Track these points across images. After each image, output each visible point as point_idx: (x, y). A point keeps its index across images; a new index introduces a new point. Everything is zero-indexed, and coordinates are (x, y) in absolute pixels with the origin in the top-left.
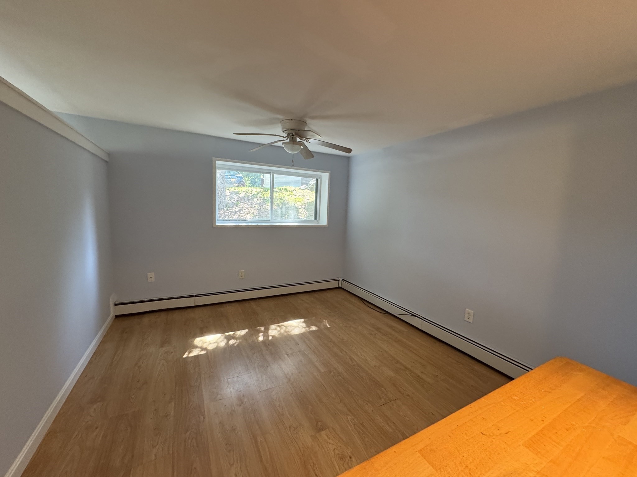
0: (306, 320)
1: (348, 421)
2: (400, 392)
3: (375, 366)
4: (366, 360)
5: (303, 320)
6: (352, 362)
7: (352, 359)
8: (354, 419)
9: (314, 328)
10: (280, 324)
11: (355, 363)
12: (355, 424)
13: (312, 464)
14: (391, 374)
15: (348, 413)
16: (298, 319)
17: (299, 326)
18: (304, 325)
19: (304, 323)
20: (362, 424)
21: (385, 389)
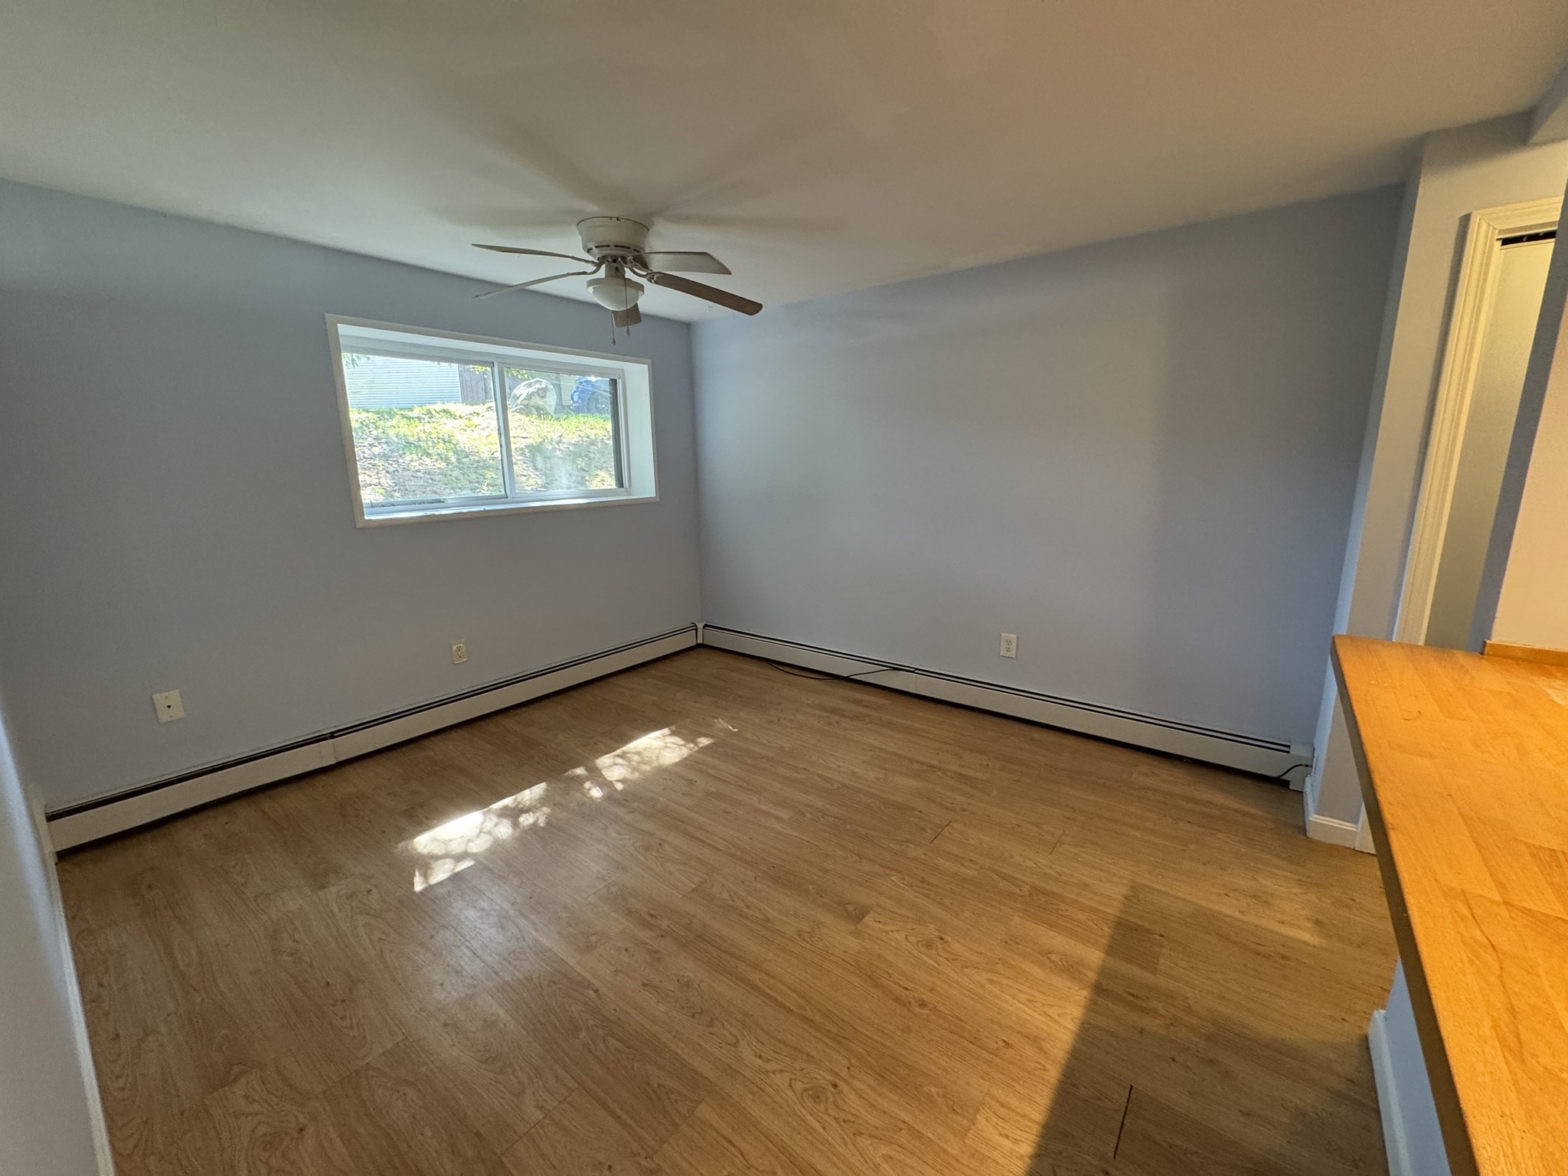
0: (673, 728)
1: (896, 885)
2: (947, 808)
3: (878, 779)
4: (854, 772)
5: (666, 731)
6: (832, 784)
7: (827, 780)
8: (904, 879)
9: (704, 741)
10: (618, 752)
11: (836, 785)
12: (912, 886)
13: (886, 976)
14: (914, 783)
15: (887, 872)
16: (652, 732)
17: (668, 745)
18: (678, 740)
19: (673, 737)
20: (923, 881)
21: (921, 812)
